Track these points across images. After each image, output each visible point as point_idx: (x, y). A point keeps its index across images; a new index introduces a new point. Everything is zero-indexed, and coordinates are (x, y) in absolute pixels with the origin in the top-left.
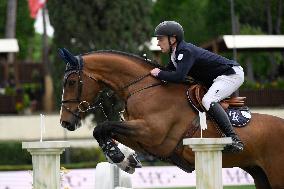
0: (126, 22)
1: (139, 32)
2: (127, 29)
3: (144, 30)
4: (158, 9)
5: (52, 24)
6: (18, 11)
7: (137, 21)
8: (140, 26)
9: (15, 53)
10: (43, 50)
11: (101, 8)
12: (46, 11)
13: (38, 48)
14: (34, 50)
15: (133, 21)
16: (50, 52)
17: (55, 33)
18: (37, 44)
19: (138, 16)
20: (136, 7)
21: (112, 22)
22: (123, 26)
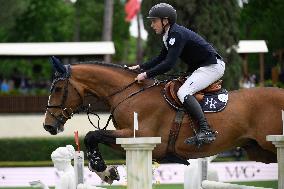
0: (215, 26)
1: (227, 36)
2: (216, 33)
3: (231, 33)
4: (245, 14)
5: (146, 28)
6: (114, 16)
7: (225, 25)
8: (227, 30)
9: (111, 55)
10: (138, 53)
11: (191, 13)
12: (141, 16)
13: (133, 50)
14: (129, 53)
15: (221, 27)
16: (144, 55)
17: (148, 37)
18: (133, 47)
19: (226, 21)
20: (224, 12)
21: (202, 26)
22: (212, 31)
